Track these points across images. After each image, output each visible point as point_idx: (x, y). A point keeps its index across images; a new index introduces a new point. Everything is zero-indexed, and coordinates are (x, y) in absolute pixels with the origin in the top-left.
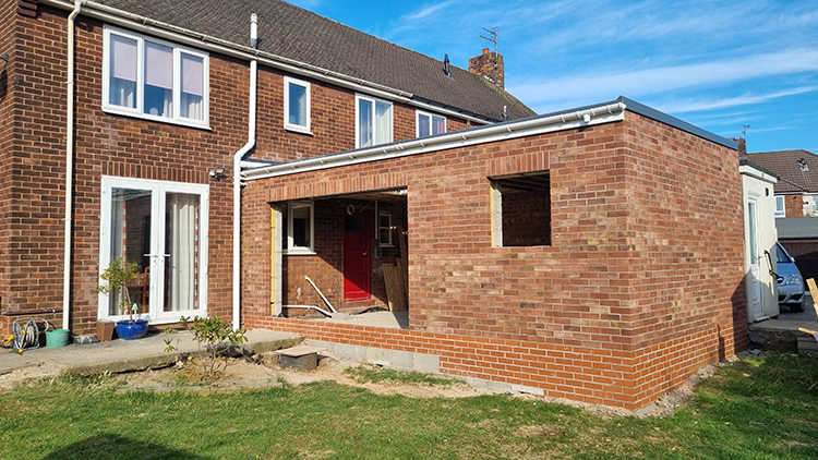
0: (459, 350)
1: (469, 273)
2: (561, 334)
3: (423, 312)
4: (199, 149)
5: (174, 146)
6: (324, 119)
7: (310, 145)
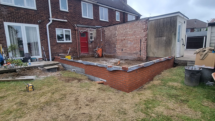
4: (34, 15)
6: (72, 8)
7: (68, 15)
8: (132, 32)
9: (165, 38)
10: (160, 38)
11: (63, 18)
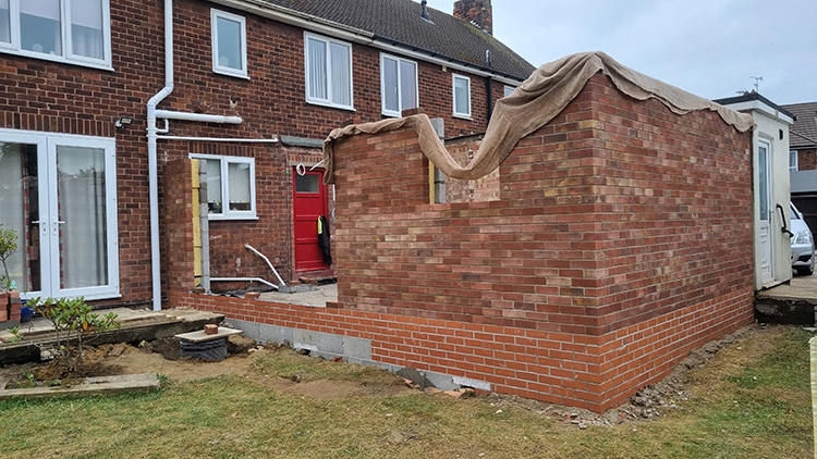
0: (393, 333)
1: (403, 238)
2: (512, 314)
3: (354, 286)
4: (100, 95)
5: (65, 90)
6: (265, 61)
7: (247, 91)
11: (225, 107)
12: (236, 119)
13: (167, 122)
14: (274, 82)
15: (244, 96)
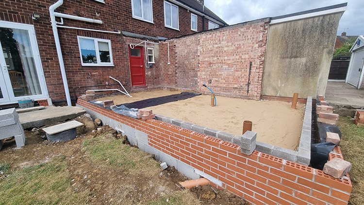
7: (104, 9)
8: (233, 48)
9: (303, 60)
10: (293, 59)
11: (94, 16)
12: (100, 22)
13: (62, 19)
14: (117, 6)
15: (103, 11)
